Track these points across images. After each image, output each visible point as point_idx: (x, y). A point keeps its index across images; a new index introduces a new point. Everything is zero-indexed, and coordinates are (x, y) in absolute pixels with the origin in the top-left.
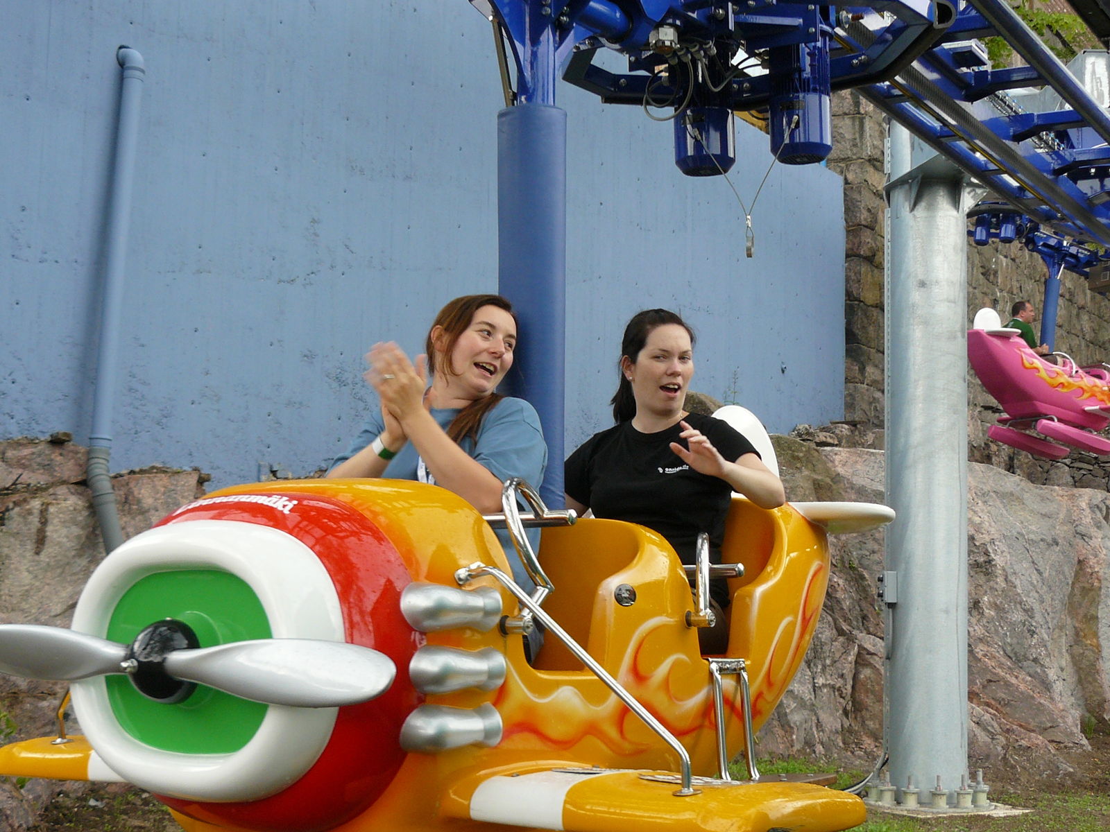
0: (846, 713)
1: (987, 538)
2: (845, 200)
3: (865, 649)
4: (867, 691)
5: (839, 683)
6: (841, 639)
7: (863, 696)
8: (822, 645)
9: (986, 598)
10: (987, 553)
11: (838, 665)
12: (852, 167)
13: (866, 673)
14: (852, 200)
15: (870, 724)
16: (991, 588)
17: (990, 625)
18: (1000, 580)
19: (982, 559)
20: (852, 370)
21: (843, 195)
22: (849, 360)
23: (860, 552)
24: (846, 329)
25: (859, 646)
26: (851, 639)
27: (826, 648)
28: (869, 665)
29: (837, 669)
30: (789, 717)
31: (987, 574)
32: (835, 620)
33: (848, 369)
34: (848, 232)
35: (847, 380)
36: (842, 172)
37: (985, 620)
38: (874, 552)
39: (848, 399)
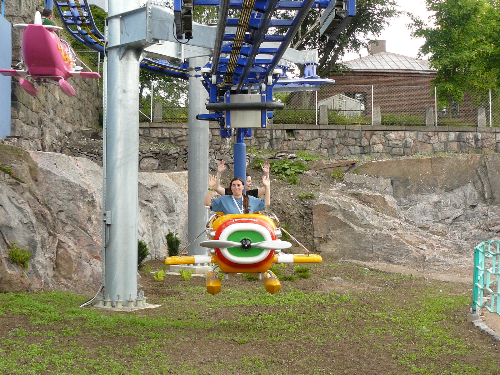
0: (54, 269)
1: (93, 191)
2: (12, 35)
3: (61, 241)
4: (61, 259)
5: (52, 256)
6: (51, 237)
7: (60, 261)
8: (45, 239)
9: (93, 216)
10: (93, 197)
11: (51, 248)
12: (15, 20)
13: (61, 251)
14: (15, 35)
15: (63, 272)
16: (95, 212)
17: (96, 228)
18: (98, 208)
19: (90, 200)
20: (14, 113)
21: (11, 32)
22: (13, 108)
23: (48, 198)
24: (12, 94)
25: (59, 239)
26: (55, 237)
27: (46, 241)
28: (62, 247)
29: (51, 250)
30: (39, 272)
31: (93, 206)
32: (48, 229)
33: (12, 112)
34: (13, 49)
35: (12, 117)
36: (10, 21)
37: (94, 226)
38: (53, 198)
39: (12, 126)
